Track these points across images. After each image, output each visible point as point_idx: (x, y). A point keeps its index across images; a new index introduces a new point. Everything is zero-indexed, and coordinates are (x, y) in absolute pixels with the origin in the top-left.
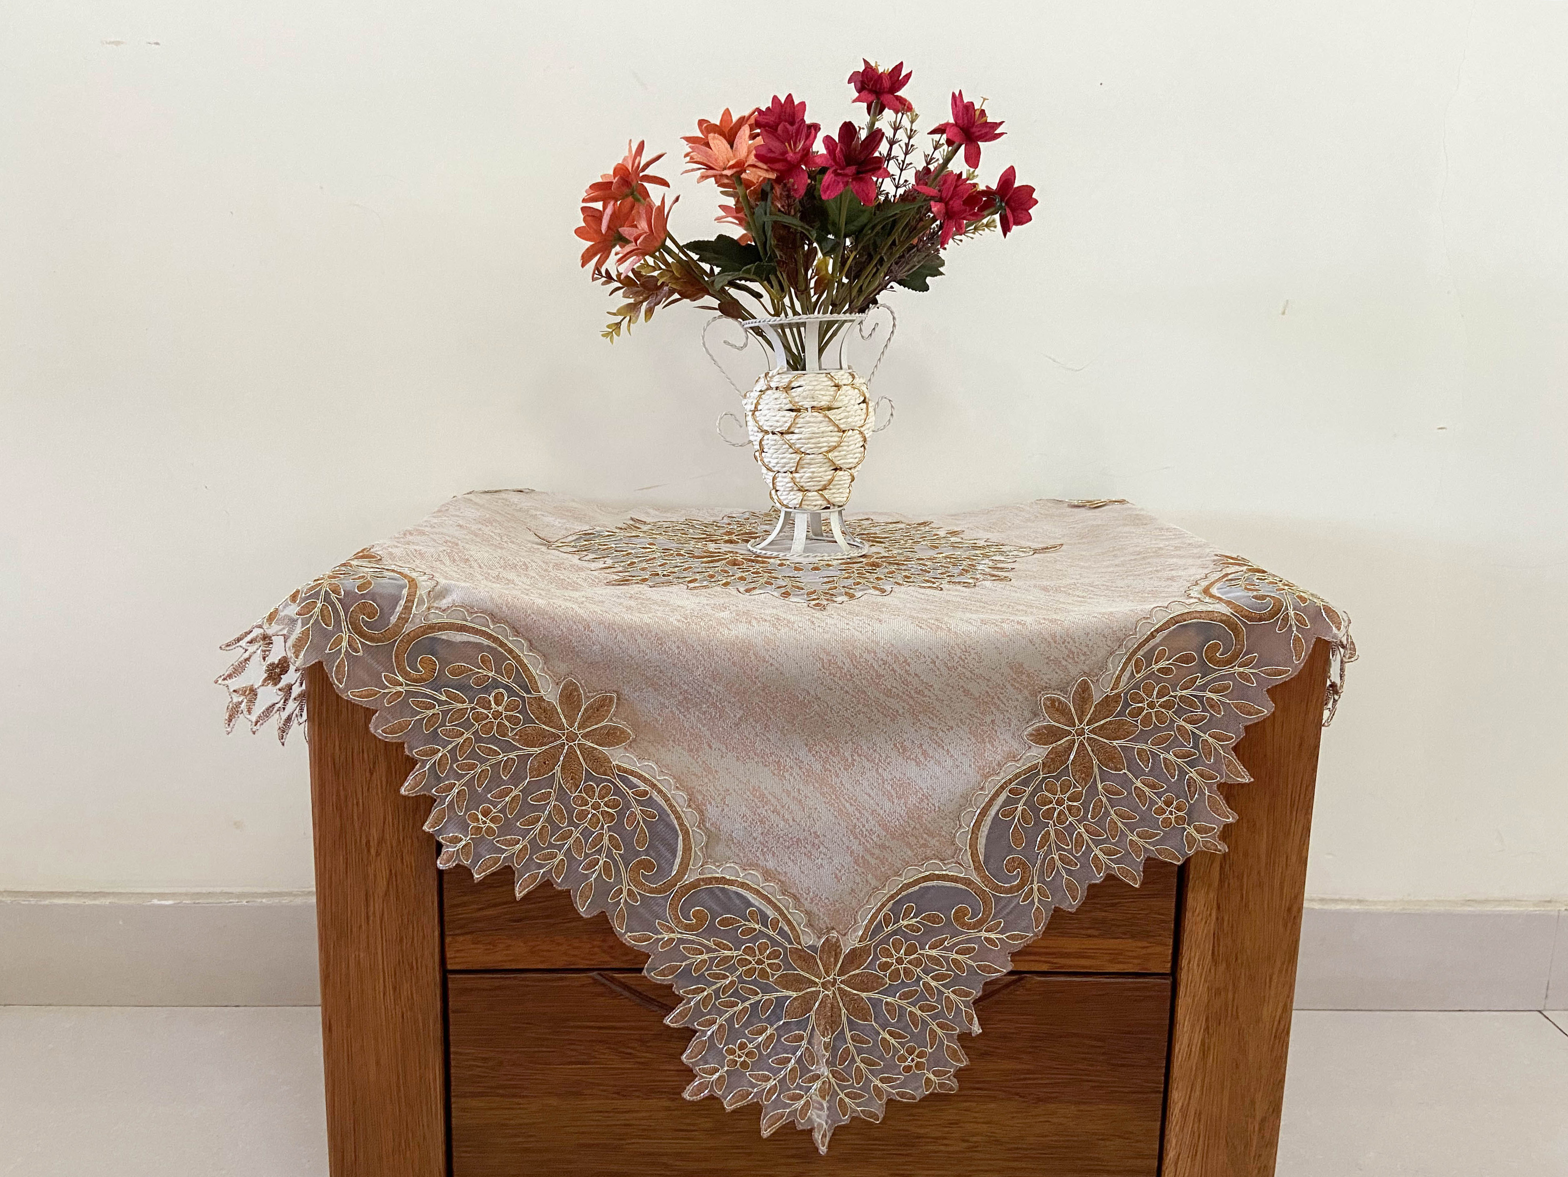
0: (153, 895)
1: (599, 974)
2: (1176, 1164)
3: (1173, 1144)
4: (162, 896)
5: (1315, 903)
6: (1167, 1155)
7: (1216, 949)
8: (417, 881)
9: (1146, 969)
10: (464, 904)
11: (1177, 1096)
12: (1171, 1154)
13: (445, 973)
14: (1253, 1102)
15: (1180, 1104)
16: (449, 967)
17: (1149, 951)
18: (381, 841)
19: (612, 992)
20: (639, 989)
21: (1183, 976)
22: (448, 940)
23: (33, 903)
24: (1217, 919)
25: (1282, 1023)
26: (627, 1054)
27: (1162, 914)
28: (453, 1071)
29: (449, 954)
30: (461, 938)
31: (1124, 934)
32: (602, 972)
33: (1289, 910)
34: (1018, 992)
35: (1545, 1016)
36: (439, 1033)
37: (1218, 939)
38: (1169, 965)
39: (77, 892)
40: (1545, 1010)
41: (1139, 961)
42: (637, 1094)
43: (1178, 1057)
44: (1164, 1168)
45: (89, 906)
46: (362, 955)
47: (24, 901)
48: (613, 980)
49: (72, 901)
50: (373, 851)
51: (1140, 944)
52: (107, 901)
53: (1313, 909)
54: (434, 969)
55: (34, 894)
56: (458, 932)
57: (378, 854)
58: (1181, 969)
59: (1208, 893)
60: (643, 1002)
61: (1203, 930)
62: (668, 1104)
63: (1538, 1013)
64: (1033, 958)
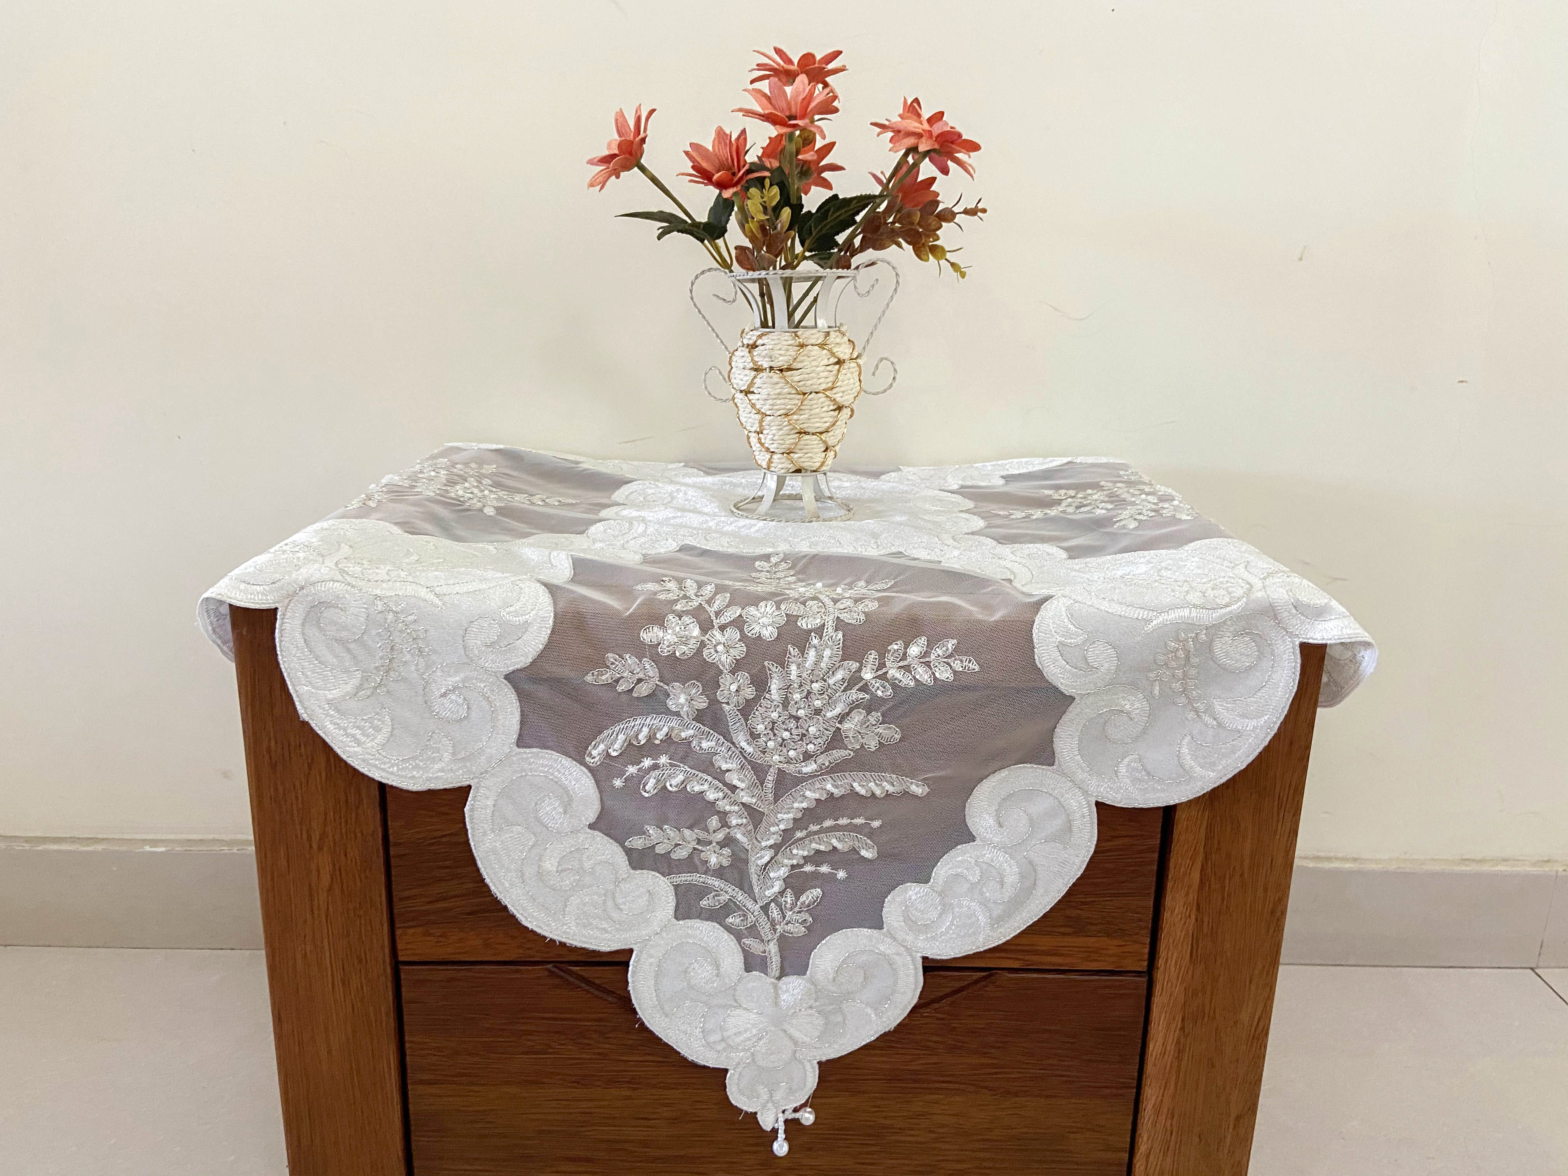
0: (145, 841)
1: (555, 967)
2: (1148, 1157)
3: (1145, 1139)
4: (154, 842)
5: (1309, 861)
6: (1139, 1149)
7: (1194, 951)
8: (363, 875)
9: (1122, 967)
10: (415, 897)
11: (1151, 1094)
12: (1142, 1148)
13: (396, 965)
14: (1228, 1102)
15: (1153, 1101)
16: (401, 959)
17: (1125, 949)
18: (323, 836)
19: (570, 984)
20: (597, 981)
21: (1159, 975)
22: (398, 932)
23: (27, 848)
24: (1197, 920)
25: (1261, 1024)
26: (586, 1044)
27: (1140, 913)
28: (408, 1058)
29: (400, 946)
30: (412, 931)
31: (1099, 932)
32: (558, 965)
33: (1273, 912)
34: (987, 989)
35: (1537, 974)
36: (392, 1024)
37: (1197, 941)
38: (1145, 963)
39: (71, 838)
40: (1537, 967)
41: (1114, 959)
42: (598, 1083)
43: (1152, 1055)
44: (1135, 1161)
45: (83, 851)
46: (308, 949)
47: (18, 846)
48: (571, 973)
49: (65, 847)
50: (315, 846)
51: (1116, 942)
52: (100, 847)
53: (1306, 868)
54: (384, 961)
55: (28, 840)
56: (411, 924)
57: (320, 848)
58: (1158, 968)
59: (1187, 894)
60: (601, 995)
61: (1182, 931)
62: (628, 1093)
63: (1530, 971)
64: (1004, 955)
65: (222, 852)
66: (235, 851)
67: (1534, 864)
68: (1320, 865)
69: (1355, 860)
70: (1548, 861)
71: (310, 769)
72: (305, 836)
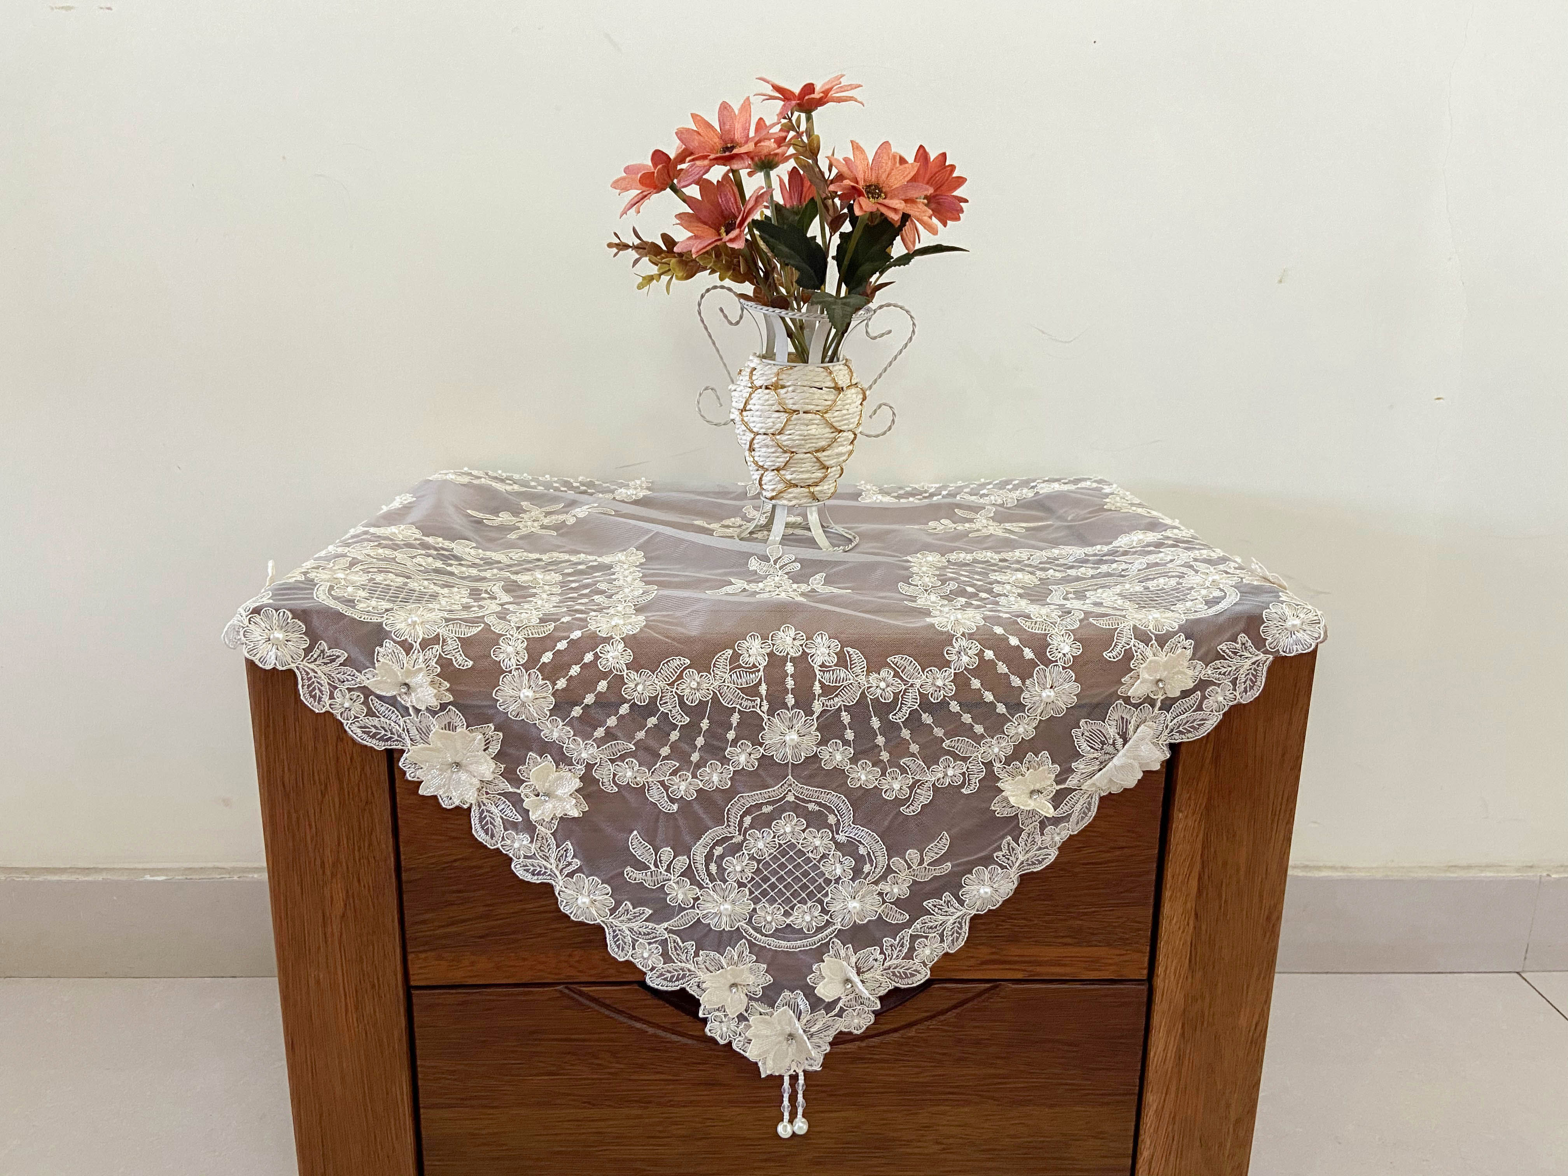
0: (145, 871)
1: (566, 988)
2: (1150, 1163)
3: (1148, 1144)
4: (154, 871)
5: (1299, 870)
6: (1141, 1154)
7: (1193, 958)
8: (376, 901)
9: (1122, 976)
10: (427, 921)
11: (1152, 1099)
12: (1145, 1154)
13: (408, 989)
14: (1228, 1106)
15: (1155, 1107)
16: (412, 983)
17: (1125, 958)
18: (336, 863)
19: (581, 1004)
20: (608, 1002)
21: (1159, 982)
22: (410, 957)
23: (28, 879)
24: (1195, 928)
25: (1259, 1028)
26: (597, 1064)
27: (1139, 922)
28: (420, 1083)
29: (412, 971)
30: (425, 955)
31: (1100, 942)
32: (570, 986)
33: (1268, 918)
34: (992, 1000)
35: (1523, 978)
37: (1196, 949)
38: (1145, 972)
39: (70, 868)
40: (1524, 971)
41: (1115, 968)
42: (609, 1103)
43: (1153, 1060)
44: (1138, 1166)
45: (83, 882)
46: (321, 975)
47: (18, 877)
48: (581, 993)
49: (64, 877)
51: (1116, 952)
52: (99, 877)
53: (1298, 876)
54: (397, 987)
55: (27, 871)
56: (421, 948)
57: (334, 876)
58: (1157, 976)
59: (1186, 903)
60: (612, 1015)
61: (1180, 941)
62: (639, 1112)
63: (1516, 975)
64: (1007, 967)
65: (223, 880)
66: (236, 878)
67: (1518, 870)
68: (1309, 874)
69: (1344, 868)
70: (1531, 867)
71: (323, 796)
72: (318, 862)
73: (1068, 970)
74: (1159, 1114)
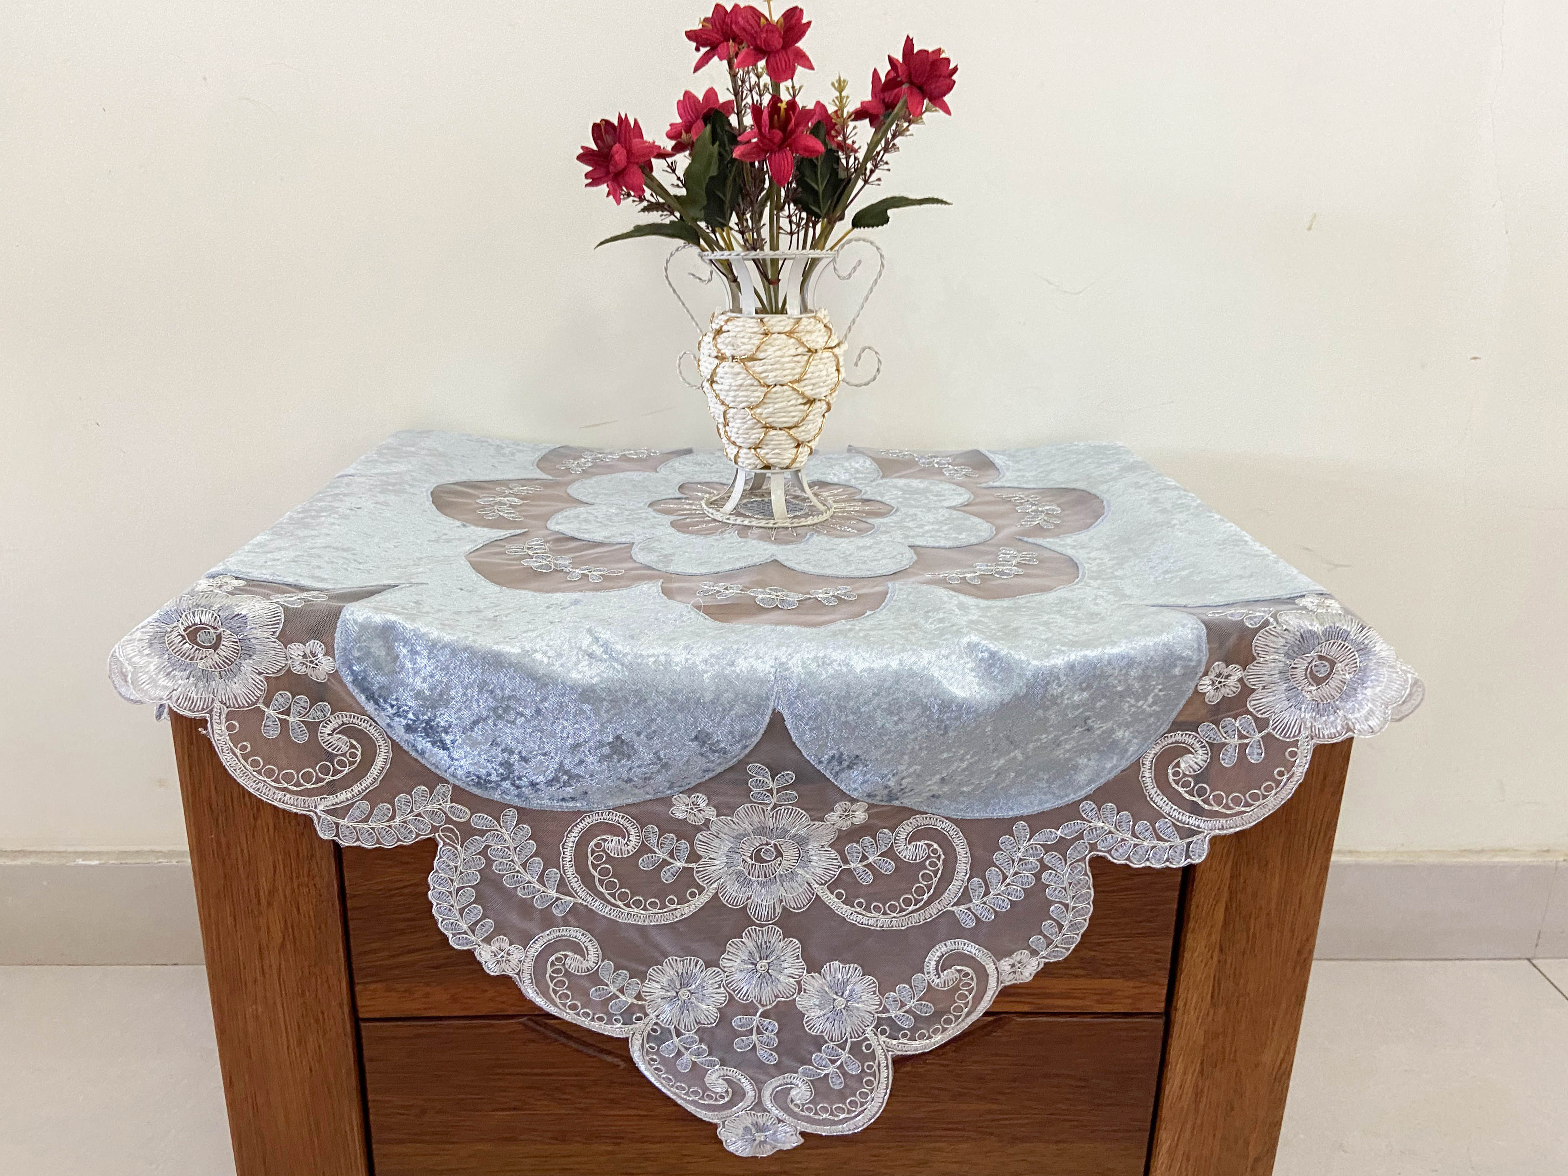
0: (76, 854)
1: (529, 1019)
7: (1216, 992)
8: (318, 931)
9: (1138, 1009)
10: (375, 951)
11: (1165, 1137)
13: (356, 1021)
14: (1247, 1143)
15: (1168, 1144)
16: (361, 1016)
17: (1142, 991)
18: (272, 892)
19: (546, 1037)
21: (1178, 1017)
22: (358, 988)
24: (1219, 961)
25: (1284, 1066)
26: (564, 1100)
27: (1158, 953)
28: (372, 1118)
29: (360, 1002)
30: (374, 987)
31: (1113, 973)
32: (534, 1018)
33: (1299, 952)
34: (997, 1034)
35: (1533, 964)
36: (353, 1082)
37: (1219, 984)
38: (1163, 1005)
40: (1534, 958)
41: (1130, 1001)
42: (578, 1139)
43: (1168, 1098)
45: (10, 866)
46: (260, 1010)
48: (546, 1026)
50: (264, 901)
51: (1131, 984)
52: (28, 861)
54: (343, 1019)
56: (371, 979)
57: (269, 904)
58: (1176, 1010)
59: (1210, 935)
60: (581, 1048)
61: (1203, 974)
62: (610, 1148)
63: (1526, 962)
64: (1014, 999)
65: (161, 865)
66: (174, 863)
67: (1533, 854)
70: (1548, 852)
71: (255, 819)
72: (252, 892)
73: (1079, 1003)
74: (1172, 1152)
